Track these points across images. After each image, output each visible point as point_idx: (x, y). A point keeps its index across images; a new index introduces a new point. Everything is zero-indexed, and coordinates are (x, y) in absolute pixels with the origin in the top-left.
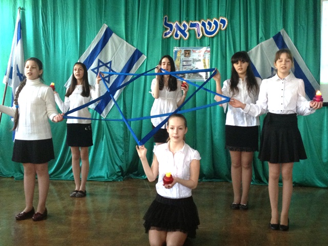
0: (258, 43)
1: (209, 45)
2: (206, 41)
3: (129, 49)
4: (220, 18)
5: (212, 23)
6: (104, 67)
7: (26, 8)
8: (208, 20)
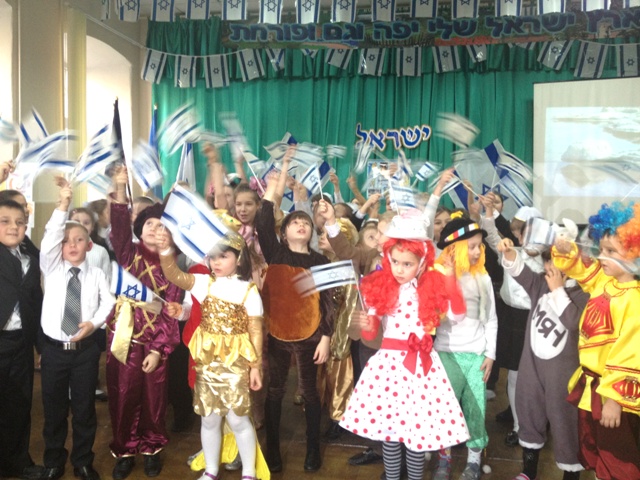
4: (423, 126)
5: (414, 131)
8: (409, 128)
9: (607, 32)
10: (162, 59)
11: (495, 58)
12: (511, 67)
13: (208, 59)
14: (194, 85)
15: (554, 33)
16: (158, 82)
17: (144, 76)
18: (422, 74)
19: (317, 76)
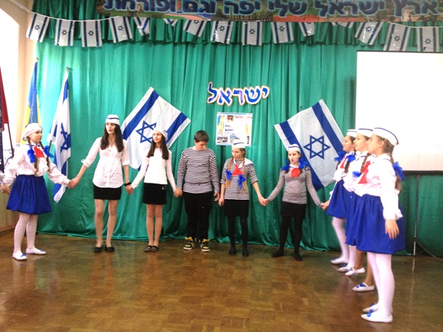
0: (298, 112)
1: (251, 112)
2: (249, 108)
3: (174, 112)
4: (263, 87)
5: (255, 90)
6: (149, 128)
7: (73, 68)
8: (251, 88)
9: (410, 17)
10: (45, 21)
11: (321, 34)
12: (334, 42)
13: (85, 23)
14: (72, 44)
15: (368, 16)
16: (41, 41)
17: (29, 35)
18: (263, 44)
19: (177, 41)
